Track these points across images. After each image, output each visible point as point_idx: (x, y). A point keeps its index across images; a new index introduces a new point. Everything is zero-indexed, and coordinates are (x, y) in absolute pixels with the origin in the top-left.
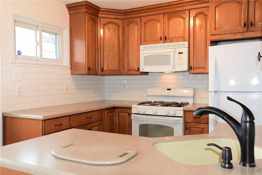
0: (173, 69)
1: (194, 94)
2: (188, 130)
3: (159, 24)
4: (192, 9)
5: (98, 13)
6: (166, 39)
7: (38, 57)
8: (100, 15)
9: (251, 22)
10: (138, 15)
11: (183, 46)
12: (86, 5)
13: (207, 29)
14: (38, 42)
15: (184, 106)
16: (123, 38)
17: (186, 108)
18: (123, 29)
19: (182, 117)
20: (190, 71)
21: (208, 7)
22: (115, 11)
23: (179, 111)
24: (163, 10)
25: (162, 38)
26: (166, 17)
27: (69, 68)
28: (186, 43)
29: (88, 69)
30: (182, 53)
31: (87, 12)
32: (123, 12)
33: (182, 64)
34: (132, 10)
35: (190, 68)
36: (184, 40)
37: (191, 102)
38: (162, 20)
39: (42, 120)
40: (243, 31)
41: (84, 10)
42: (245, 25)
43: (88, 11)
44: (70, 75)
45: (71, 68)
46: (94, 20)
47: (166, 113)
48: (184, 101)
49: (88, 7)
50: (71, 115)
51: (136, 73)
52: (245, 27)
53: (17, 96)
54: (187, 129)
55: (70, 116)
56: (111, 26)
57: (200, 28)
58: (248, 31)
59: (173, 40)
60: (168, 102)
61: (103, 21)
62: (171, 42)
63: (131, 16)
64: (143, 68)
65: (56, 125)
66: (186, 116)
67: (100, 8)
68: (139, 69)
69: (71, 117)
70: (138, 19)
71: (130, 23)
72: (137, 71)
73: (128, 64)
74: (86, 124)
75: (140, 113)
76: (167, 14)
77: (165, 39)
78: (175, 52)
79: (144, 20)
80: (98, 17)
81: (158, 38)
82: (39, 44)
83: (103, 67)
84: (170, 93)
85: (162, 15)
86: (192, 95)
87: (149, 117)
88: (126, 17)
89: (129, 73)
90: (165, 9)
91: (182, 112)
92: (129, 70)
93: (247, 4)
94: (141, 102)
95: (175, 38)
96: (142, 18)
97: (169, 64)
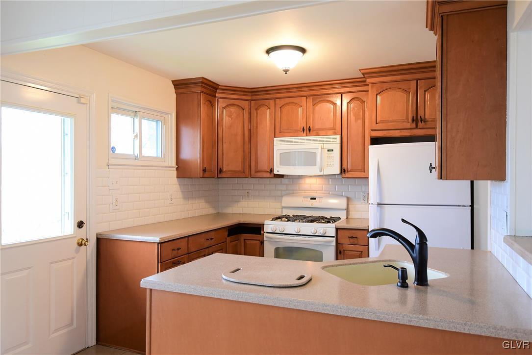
0: (321, 171)
1: (348, 205)
2: (342, 253)
3: (300, 110)
4: (345, 93)
5: (216, 92)
6: (310, 130)
7: (136, 155)
8: (217, 95)
9: (421, 117)
10: (271, 96)
11: (334, 142)
12: (202, 82)
13: (365, 120)
14: (137, 135)
15: (335, 222)
16: (250, 126)
17: (339, 224)
18: (250, 114)
19: (334, 237)
20: (343, 174)
21: (368, 91)
22: (239, 89)
23: (330, 229)
24: (306, 91)
25: (305, 129)
26: (310, 100)
27: (175, 169)
28: (338, 137)
29: (203, 170)
30: (333, 150)
31: (203, 92)
32: (250, 90)
33: (332, 165)
34: (263, 89)
35: (343, 171)
36: (335, 134)
37: (343, 215)
38: (305, 105)
39: (158, 243)
40: (412, 127)
41: (199, 89)
42: (413, 120)
43: (203, 90)
44: (176, 179)
45: (177, 169)
46: (210, 102)
47: (313, 231)
48: (334, 214)
49: (204, 85)
50: (190, 236)
51: (268, 175)
52: (413, 123)
53: (114, 210)
54: (340, 252)
55: (188, 237)
56: (233, 109)
57: (356, 118)
58: (417, 127)
59: (320, 132)
60: (312, 216)
61: (222, 103)
62: (318, 135)
63: (261, 97)
64: (278, 170)
65: (174, 250)
66: (339, 235)
67: (219, 85)
68: (272, 171)
69: (190, 238)
70: (272, 102)
71: (260, 106)
72: (269, 174)
73: (256, 163)
74: (206, 248)
75: (276, 232)
76: (311, 97)
77: (308, 131)
78: (323, 149)
79: (280, 102)
80: (215, 97)
81: (299, 128)
82: (139, 136)
83: (221, 167)
84: (315, 203)
85: (305, 98)
86: (345, 207)
87: (289, 237)
88: (254, 98)
89: (259, 175)
90: (310, 90)
91: (334, 230)
92: (257, 171)
93: (415, 95)
94: (275, 217)
95: (322, 129)
96: (277, 101)
97: (315, 164)
